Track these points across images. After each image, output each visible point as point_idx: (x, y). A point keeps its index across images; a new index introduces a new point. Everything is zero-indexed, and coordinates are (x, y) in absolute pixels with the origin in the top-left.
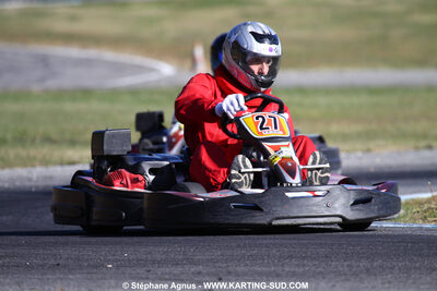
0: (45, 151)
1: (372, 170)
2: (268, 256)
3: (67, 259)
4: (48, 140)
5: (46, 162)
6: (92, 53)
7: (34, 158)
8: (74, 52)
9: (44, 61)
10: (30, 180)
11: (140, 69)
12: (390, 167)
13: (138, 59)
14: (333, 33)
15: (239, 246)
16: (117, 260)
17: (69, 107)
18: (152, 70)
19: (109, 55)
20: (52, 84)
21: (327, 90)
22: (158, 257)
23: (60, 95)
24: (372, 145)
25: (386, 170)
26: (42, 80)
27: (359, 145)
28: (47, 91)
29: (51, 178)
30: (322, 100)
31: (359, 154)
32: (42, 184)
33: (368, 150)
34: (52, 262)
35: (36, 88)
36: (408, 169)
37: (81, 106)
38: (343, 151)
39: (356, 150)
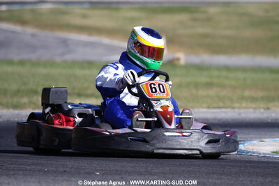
1: (270, 121)
3: (71, 168)
6: (94, 39)
8: (84, 37)
9: (65, 42)
15: (180, 165)
19: (106, 40)
20: (69, 57)
21: (244, 69)
24: (270, 105)
26: (63, 54)
27: (262, 105)
28: (65, 62)
30: (241, 75)
31: (262, 110)
33: (268, 108)
34: (62, 169)
35: (58, 59)
37: (86, 72)
38: (251, 108)
39: (260, 108)
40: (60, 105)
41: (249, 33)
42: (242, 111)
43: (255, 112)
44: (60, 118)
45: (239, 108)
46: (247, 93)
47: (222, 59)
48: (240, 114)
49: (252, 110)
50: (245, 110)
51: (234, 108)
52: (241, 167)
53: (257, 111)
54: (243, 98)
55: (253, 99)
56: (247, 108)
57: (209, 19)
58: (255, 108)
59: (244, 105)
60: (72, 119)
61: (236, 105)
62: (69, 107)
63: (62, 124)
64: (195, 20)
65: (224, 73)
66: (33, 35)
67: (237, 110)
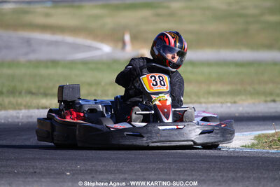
0: (27, 99)
1: (237, 115)
2: (170, 169)
3: (41, 169)
4: (30, 93)
5: (28, 107)
6: (58, 37)
7: (21, 104)
8: (47, 36)
9: (28, 42)
10: (18, 118)
11: (89, 48)
12: (248, 113)
13: (89, 42)
14: (213, 27)
16: (72, 170)
17: (43, 71)
18: (97, 49)
19: (69, 39)
20: (33, 57)
21: (208, 64)
22: (99, 168)
23: (38, 64)
24: (237, 99)
25: (246, 115)
26: (27, 54)
27: (229, 99)
28: (30, 62)
29: (31, 117)
30: (206, 70)
31: (229, 104)
32: (25, 121)
33: (235, 102)
34: (32, 170)
35: (22, 59)
36: (260, 115)
37: (51, 71)
38: (218, 102)
39: (227, 102)
42: (209, 106)
43: (222, 107)
45: (205, 103)
46: (213, 88)
48: (207, 109)
49: (219, 105)
50: (212, 105)
51: (200, 103)
52: (211, 162)
53: (224, 105)
54: (209, 93)
55: (220, 94)
56: (214, 102)
57: (172, 14)
58: (222, 103)
59: (211, 99)
61: (203, 100)
64: (158, 15)
67: (203, 105)
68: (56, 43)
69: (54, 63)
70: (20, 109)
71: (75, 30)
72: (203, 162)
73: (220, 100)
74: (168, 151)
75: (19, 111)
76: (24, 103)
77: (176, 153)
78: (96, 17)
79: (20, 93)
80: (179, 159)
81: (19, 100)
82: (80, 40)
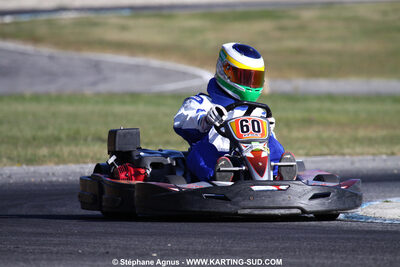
1: (396, 172)
3: (116, 248)
4: (99, 139)
6: (139, 60)
7: (87, 156)
8: (124, 59)
9: (97, 66)
11: (185, 75)
13: (182, 67)
15: (272, 239)
16: (161, 250)
17: (118, 109)
18: (195, 76)
19: (155, 62)
20: (103, 88)
21: (355, 98)
22: (199, 247)
23: (110, 98)
24: (396, 149)
26: (94, 84)
27: (383, 149)
28: (98, 94)
30: (351, 107)
31: (384, 157)
33: (393, 154)
34: (102, 250)
35: (88, 91)
37: (129, 108)
38: (368, 154)
39: (381, 154)
40: (131, 152)
41: (360, 46)
42: (356, 158)
43: (374, 160)
44: (127, 170)
45: (350, 155)
46: (361, 133)
47: (323, 85)
48: (353, 163)
49: (370, 157)
50: (361, 157)
51: (343, 155)
53: (377, 158)
54: (356, 140)
55: (371, 142)
56: (362, 154)
57: (302, 28)
58: (374, 155)
59: (358, 149)
60: (142, 171)
61: (346, 151)
62: (142, 154)
63: (130, 179)
64: (282, 29)
65: (327, 105)
66: (51, 58)
67: (347, 157)
68: (136, 69)
69: (134, 97)
70: (85, 163)
71: (162, 50)
72: (348, 240)
73: (372, 150)
74: (296, 223)
75: (84, 166)
76: (91, 154)
77: (309, 226)
78: (193, 31)
79: (86, 140)
80: (313, 235)
81: (85, 150)
82: (170, 64)
